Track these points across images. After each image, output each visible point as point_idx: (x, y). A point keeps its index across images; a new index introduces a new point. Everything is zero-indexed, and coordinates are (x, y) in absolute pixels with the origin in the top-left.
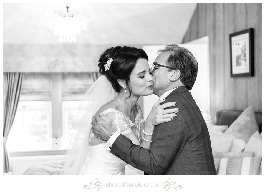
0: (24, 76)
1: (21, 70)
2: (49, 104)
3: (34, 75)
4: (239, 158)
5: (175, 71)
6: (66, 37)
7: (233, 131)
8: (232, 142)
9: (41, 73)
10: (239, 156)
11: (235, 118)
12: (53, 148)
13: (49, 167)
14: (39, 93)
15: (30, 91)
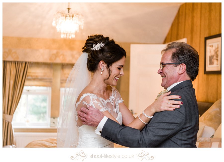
0: (30, 64)
1: (28, 60)
2: (49, 89)
3: (37, 64)
4: (209, 143)
5: (181, 65)
6: (67, 34)
7: (205, 119)
8: (203, 129)
9: (44, 63)
10: (209, 141)
11: (206, 108)
12: (51, 126)
13: (47, 143)
14: (41, 80)
15: (34, 77)
